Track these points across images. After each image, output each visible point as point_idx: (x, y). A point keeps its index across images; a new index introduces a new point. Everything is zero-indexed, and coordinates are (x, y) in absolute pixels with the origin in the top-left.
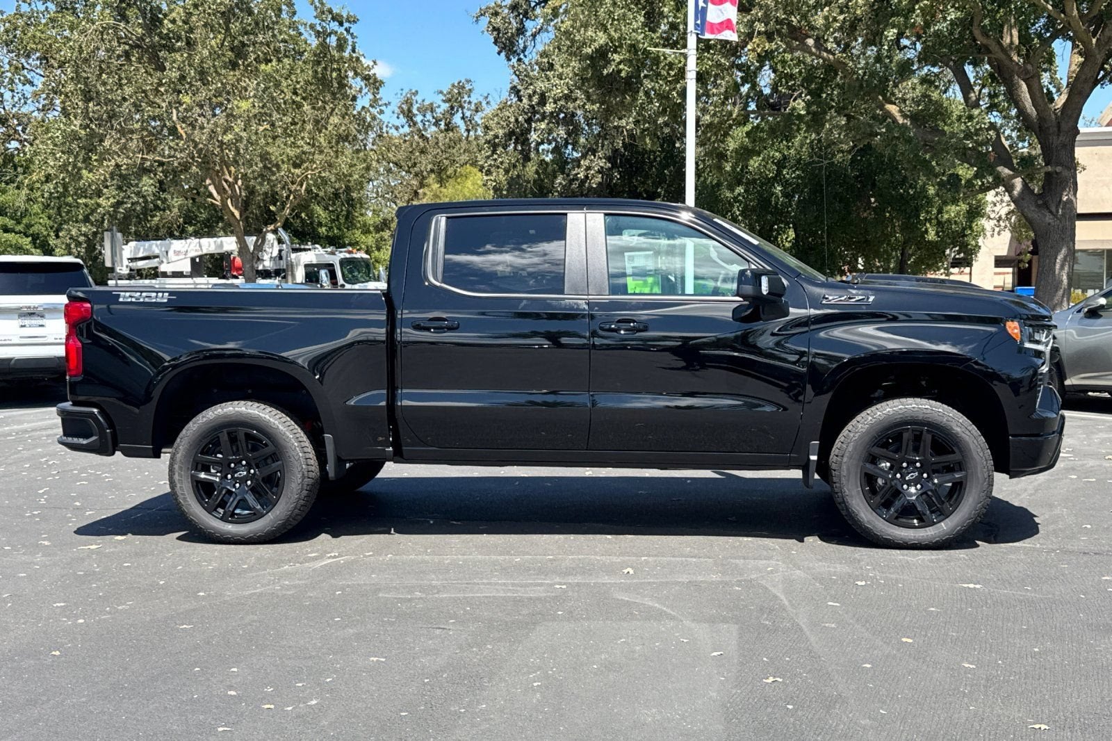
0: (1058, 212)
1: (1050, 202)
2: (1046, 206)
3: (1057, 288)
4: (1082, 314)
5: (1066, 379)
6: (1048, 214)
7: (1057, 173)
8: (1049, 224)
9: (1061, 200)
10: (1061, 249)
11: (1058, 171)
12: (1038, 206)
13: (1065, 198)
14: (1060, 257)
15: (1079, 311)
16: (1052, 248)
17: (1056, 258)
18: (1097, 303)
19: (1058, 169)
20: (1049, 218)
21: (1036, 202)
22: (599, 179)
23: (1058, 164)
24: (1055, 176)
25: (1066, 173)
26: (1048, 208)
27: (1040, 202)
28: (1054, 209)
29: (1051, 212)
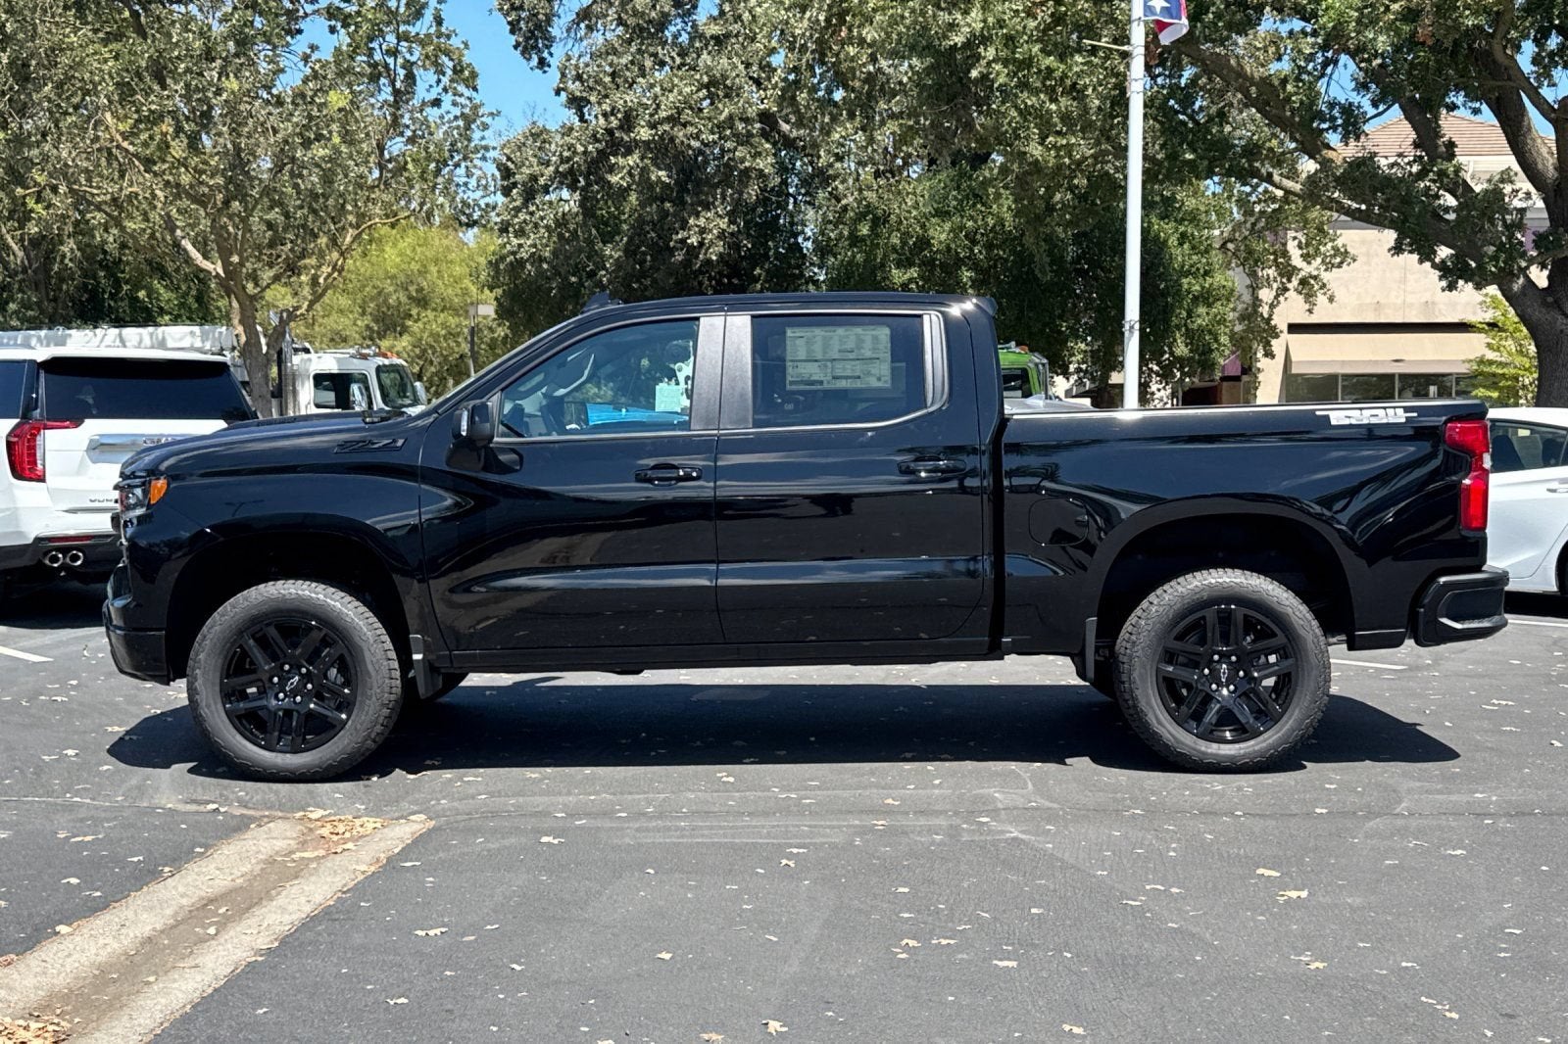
1: (1563, 299)
2: (1557, 305)
6: (1560, 317)
8: (1562, 331)
12: (1547, 306)
21: (1544, 299)
22: (719, 247)
26: (1560, 309)
27: (1550, 299)
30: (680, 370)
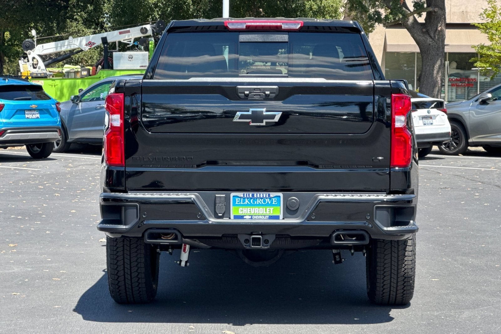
0: (435, 37)
1: (430, 30)
2: (427, 32)
3: (434, 86)
4: (478, 103)
5: (469, 138)
6: (429, 38)
7: (435, 12)
8: (430, 44)
9: (437, 29)
10: (437, 61)
11: (436, 11)
12: (423, 33)
13: (439, 29)
14: (437, 66)
15: (476, 101)
16: (431, 60)
17: (434, 67)
18: (487, 96)
19: (436, 9)
20: (429, 41)
21: (422, 30)
23: (436, 6)
24: (434, 13)
25: (440, 12)
26: (429, 34)
27: (424, 30)
28: (432, 35)
29: (431, 37)
30: (29, 54)
